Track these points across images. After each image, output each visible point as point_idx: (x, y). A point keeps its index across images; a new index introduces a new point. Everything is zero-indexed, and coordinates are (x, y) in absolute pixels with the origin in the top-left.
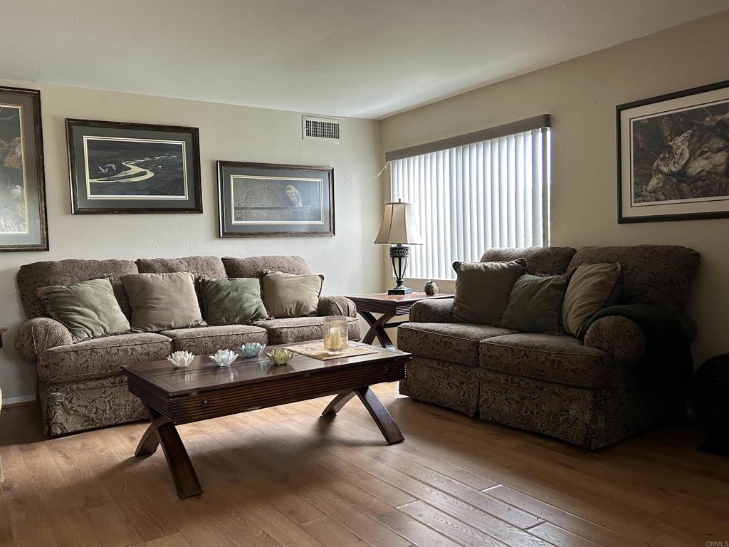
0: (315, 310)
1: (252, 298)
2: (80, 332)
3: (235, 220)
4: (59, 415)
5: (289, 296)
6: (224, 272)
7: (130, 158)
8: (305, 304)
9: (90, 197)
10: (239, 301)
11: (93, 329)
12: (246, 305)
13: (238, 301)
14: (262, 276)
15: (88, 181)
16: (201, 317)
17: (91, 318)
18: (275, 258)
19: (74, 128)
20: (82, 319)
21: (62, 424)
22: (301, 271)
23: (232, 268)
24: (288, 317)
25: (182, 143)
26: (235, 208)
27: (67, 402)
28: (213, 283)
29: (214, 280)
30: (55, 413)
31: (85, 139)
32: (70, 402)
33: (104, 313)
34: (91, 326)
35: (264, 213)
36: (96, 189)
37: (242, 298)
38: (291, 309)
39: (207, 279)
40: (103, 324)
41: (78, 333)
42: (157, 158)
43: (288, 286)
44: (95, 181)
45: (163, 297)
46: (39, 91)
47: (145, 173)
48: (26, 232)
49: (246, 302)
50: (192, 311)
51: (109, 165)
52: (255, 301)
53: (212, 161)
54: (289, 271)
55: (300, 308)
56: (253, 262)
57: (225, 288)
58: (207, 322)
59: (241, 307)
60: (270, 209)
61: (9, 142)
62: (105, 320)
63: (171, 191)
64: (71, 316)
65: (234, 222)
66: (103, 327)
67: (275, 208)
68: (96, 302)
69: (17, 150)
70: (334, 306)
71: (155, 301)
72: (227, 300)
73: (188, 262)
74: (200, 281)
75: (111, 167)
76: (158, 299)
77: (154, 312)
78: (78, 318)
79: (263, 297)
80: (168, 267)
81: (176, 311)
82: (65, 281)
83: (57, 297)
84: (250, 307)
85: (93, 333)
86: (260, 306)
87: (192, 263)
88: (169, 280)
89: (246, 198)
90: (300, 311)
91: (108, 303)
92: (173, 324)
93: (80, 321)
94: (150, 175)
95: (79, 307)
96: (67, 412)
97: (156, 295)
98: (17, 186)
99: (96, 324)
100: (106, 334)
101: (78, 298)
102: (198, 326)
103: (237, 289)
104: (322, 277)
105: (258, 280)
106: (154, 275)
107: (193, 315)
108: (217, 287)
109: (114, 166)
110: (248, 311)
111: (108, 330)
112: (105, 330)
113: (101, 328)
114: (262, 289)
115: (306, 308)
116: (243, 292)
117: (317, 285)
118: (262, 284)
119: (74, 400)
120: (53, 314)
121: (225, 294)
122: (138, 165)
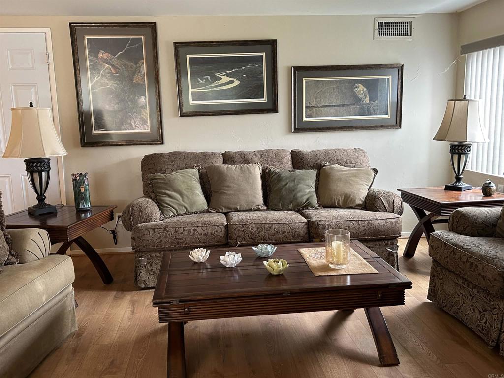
0: (361, 203)
1: (306, 188)
2: (167, 211)
3: (306, 117)
4: (143, 274)
5: (339, 188)
6: (290, 163)
7: (221, 70)
8: (352, 197)
9: (192, 103)
10: (294, 191)
11: (177, 209)
12: (299, 195)
13: (292, 190)
14: (319, 168)
15: (191, 90)
16: (262, 202)
17: (177, 200)
18: (336, 151)
19: (181, 49)
20: (170, 201)
21: (145, 281)
22: (358, 164)
23: (298, 160)
24: (335, 207)
25: (264, 54)
26: (306, 107)
27: (148, 266)
28: (276, 173)
29: (277, 171)
30: (140, 272)
31: (188, 57)
32: (151, 266)
33: (187, 197)
34: (176, 206)
35: (332, 110)
36: (197, 97)
37: (296, 189)
38: (339, 200)
39: (273, 169)
40: (186, 205)
41: (166, 212)
42: (243, 68)
43: (340, 179)
44: (195, 90)
45: (233, 185)
46: (155, 23)
47: (232, 82)
48: (149, 131)
49: (299, 192)
50: (255, 197)
51: (206, 77)
52: (308, 191)
53: (288, 67)
54: (346, 165)
55: (347, 200)
56: (315, 154)
57: (284, 178)
58: (267, 207)
59: (294, 196)
60: (338, 106)
61: (136, 64)
62: (187, 202)
63: (253, 95)
64: (163, 198)
65: (305, 119)
66: (185, 207)
67: (343, 105)
68: (183, 188)
69: (141, 70)
70: (378, 201)
71: (227, 188)
72: (284, 188)
73: (261, 155)
74: (267, 171)
75: (207, 78)
76: (228, 186)
77: (225, 197)
78: (167, 199)
79: (317, 188)
80: (244, 159)
81: (242, 197)
82: (168, 169)
83: (157, 183)
84: (302, 196)
85: (177, 212)
86: (312, 196)
87: (265, 155)
88: (239, 171)
89: (316, 98)
90: (347, 203)
91: (191, 189)
92: (238, 208)
93: (168, 202)
94: (237, 83)
95: (169, 191)
96: (148, 272)
97: (228, 184)
98: (142, 97)
99: (180, 205)
100: (188, 213)
101: (169, 185)
102: (259, 210)
103: (294, 181)
104: (375, 171)
105: (314, 173)
106: (230, 166)
107: (256, 200)
108: (279, 177)
109: (209, 77)
110: (300, 200)
111: (189, 210)
112: (187, 210)
113: (184, 208)
114: (318, 179)
115: (353, 201)
116: (299, 183)
117: (368, 179)
118: (318, 175)
119: (153, 264)
120: (153, 195)
121: (284, 183)
122: (227, 75)
